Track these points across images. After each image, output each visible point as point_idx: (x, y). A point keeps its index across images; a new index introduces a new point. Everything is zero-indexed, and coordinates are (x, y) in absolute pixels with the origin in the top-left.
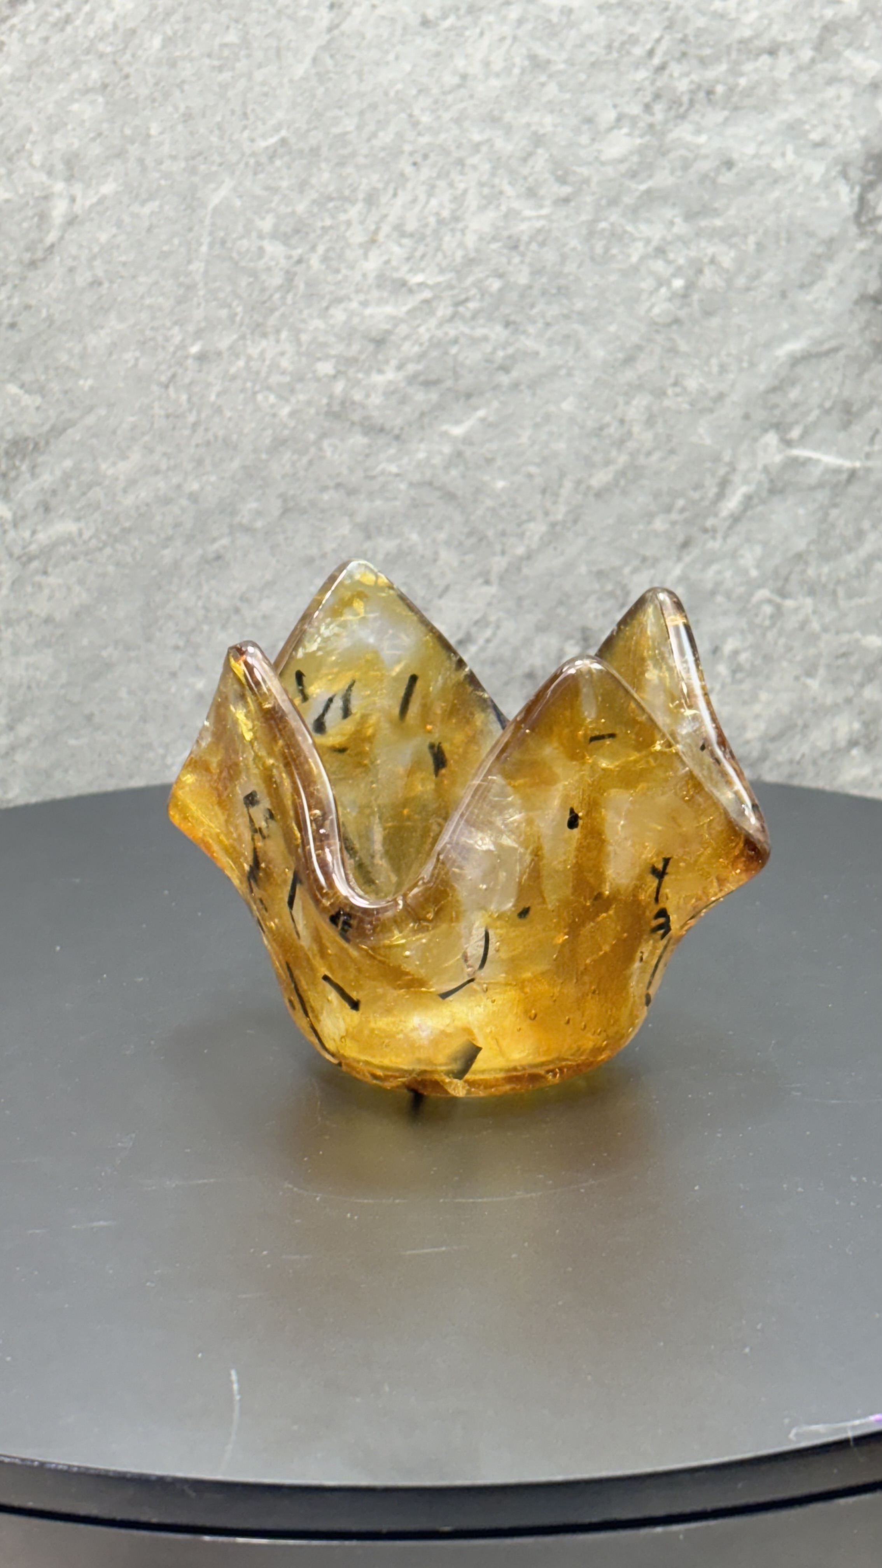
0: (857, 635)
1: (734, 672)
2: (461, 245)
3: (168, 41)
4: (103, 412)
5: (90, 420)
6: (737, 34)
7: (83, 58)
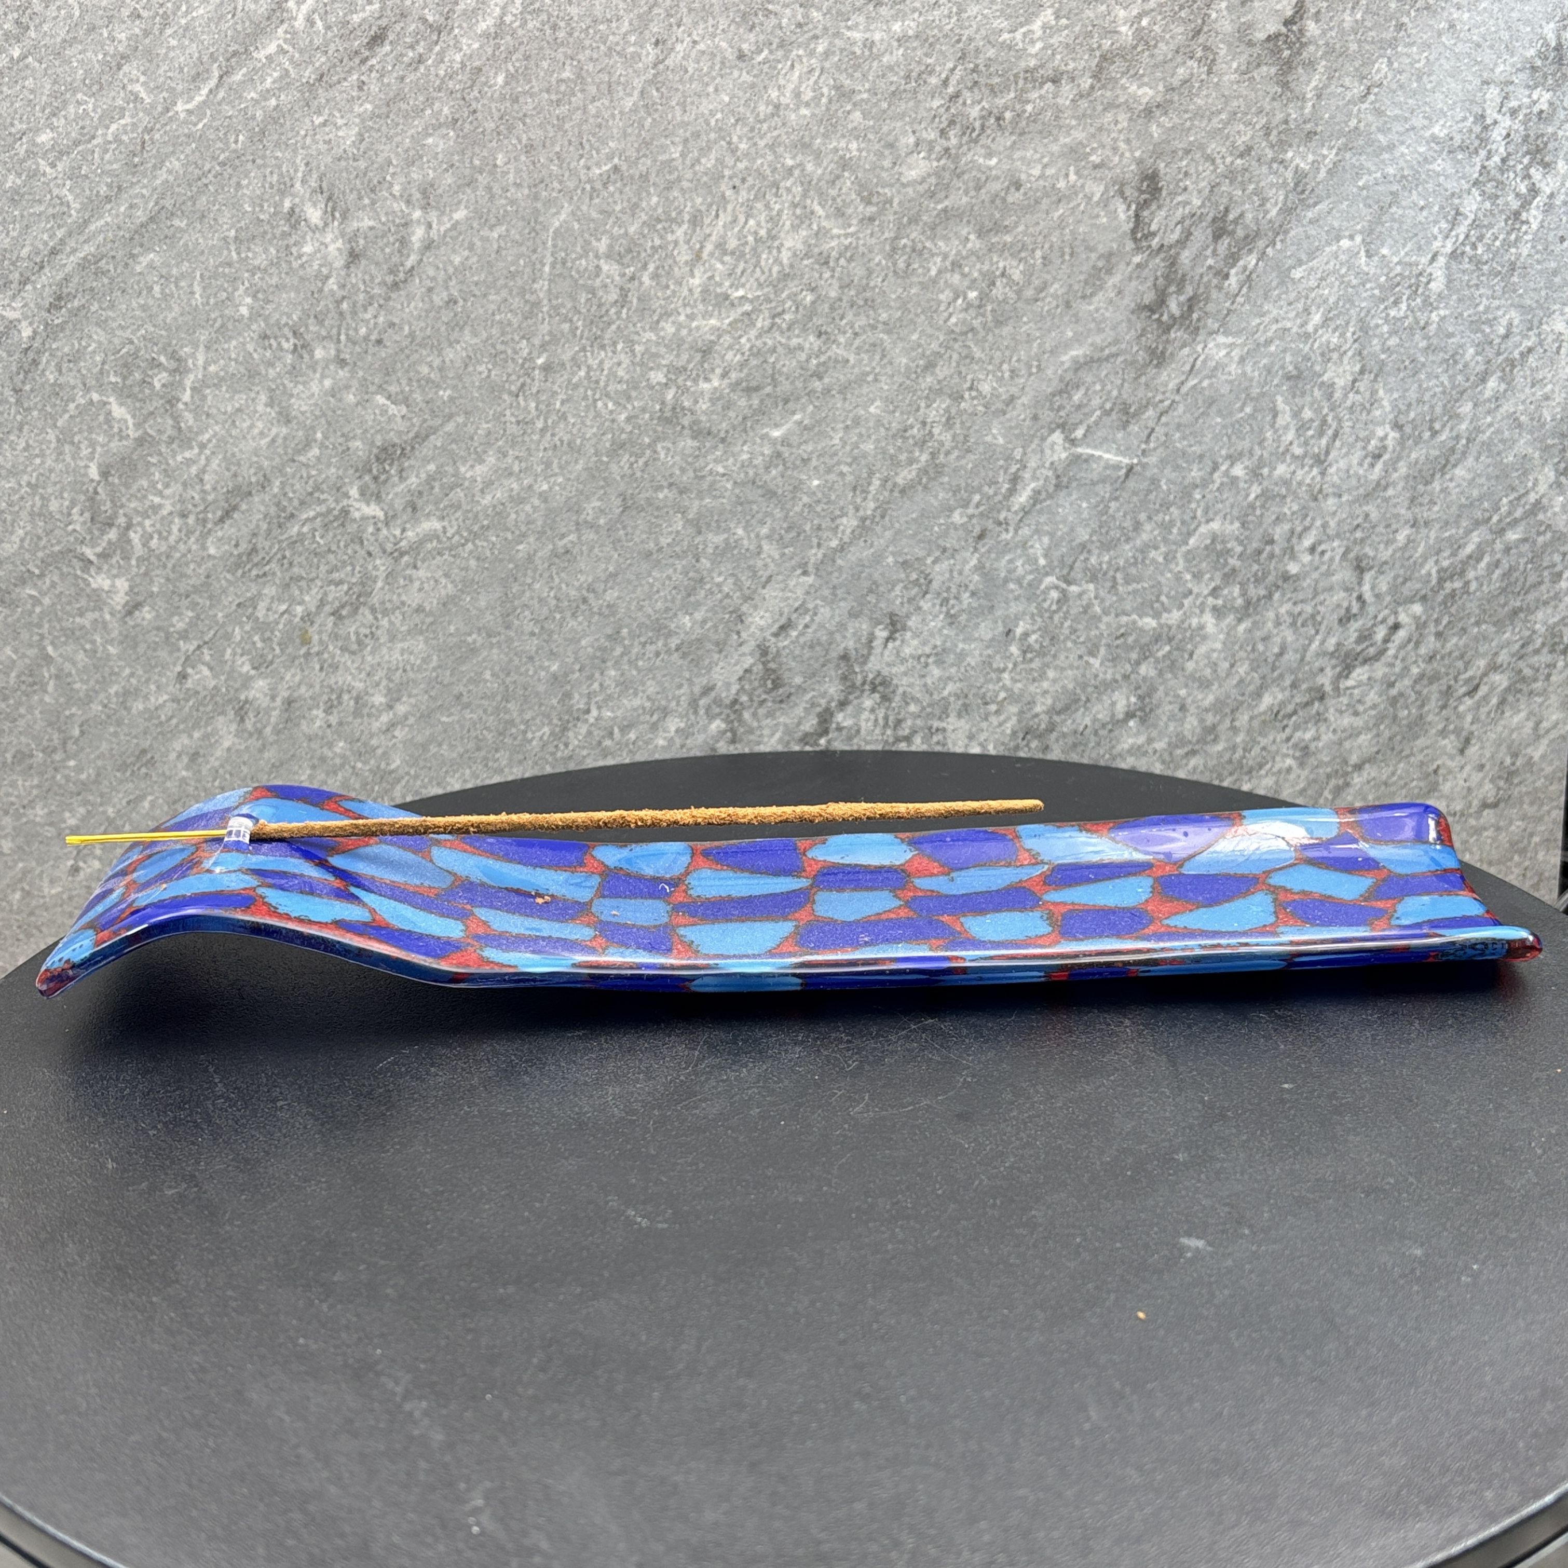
0: (1135, 616)
1: (1025, 652)
2: (777, 261)
3: (511, 78)
4: (460, 420)
5: (450, 427)
6: (1023, 64)
7: (435, 94)
